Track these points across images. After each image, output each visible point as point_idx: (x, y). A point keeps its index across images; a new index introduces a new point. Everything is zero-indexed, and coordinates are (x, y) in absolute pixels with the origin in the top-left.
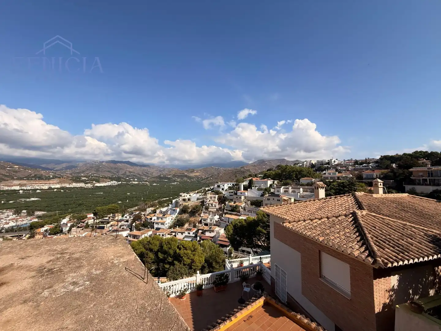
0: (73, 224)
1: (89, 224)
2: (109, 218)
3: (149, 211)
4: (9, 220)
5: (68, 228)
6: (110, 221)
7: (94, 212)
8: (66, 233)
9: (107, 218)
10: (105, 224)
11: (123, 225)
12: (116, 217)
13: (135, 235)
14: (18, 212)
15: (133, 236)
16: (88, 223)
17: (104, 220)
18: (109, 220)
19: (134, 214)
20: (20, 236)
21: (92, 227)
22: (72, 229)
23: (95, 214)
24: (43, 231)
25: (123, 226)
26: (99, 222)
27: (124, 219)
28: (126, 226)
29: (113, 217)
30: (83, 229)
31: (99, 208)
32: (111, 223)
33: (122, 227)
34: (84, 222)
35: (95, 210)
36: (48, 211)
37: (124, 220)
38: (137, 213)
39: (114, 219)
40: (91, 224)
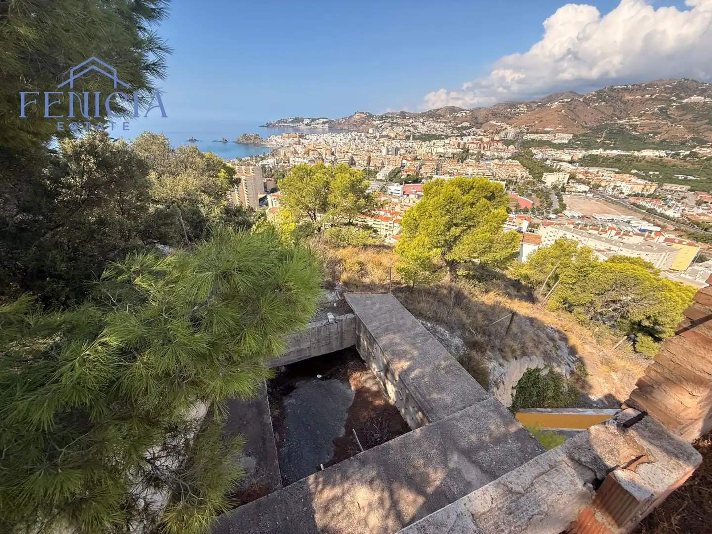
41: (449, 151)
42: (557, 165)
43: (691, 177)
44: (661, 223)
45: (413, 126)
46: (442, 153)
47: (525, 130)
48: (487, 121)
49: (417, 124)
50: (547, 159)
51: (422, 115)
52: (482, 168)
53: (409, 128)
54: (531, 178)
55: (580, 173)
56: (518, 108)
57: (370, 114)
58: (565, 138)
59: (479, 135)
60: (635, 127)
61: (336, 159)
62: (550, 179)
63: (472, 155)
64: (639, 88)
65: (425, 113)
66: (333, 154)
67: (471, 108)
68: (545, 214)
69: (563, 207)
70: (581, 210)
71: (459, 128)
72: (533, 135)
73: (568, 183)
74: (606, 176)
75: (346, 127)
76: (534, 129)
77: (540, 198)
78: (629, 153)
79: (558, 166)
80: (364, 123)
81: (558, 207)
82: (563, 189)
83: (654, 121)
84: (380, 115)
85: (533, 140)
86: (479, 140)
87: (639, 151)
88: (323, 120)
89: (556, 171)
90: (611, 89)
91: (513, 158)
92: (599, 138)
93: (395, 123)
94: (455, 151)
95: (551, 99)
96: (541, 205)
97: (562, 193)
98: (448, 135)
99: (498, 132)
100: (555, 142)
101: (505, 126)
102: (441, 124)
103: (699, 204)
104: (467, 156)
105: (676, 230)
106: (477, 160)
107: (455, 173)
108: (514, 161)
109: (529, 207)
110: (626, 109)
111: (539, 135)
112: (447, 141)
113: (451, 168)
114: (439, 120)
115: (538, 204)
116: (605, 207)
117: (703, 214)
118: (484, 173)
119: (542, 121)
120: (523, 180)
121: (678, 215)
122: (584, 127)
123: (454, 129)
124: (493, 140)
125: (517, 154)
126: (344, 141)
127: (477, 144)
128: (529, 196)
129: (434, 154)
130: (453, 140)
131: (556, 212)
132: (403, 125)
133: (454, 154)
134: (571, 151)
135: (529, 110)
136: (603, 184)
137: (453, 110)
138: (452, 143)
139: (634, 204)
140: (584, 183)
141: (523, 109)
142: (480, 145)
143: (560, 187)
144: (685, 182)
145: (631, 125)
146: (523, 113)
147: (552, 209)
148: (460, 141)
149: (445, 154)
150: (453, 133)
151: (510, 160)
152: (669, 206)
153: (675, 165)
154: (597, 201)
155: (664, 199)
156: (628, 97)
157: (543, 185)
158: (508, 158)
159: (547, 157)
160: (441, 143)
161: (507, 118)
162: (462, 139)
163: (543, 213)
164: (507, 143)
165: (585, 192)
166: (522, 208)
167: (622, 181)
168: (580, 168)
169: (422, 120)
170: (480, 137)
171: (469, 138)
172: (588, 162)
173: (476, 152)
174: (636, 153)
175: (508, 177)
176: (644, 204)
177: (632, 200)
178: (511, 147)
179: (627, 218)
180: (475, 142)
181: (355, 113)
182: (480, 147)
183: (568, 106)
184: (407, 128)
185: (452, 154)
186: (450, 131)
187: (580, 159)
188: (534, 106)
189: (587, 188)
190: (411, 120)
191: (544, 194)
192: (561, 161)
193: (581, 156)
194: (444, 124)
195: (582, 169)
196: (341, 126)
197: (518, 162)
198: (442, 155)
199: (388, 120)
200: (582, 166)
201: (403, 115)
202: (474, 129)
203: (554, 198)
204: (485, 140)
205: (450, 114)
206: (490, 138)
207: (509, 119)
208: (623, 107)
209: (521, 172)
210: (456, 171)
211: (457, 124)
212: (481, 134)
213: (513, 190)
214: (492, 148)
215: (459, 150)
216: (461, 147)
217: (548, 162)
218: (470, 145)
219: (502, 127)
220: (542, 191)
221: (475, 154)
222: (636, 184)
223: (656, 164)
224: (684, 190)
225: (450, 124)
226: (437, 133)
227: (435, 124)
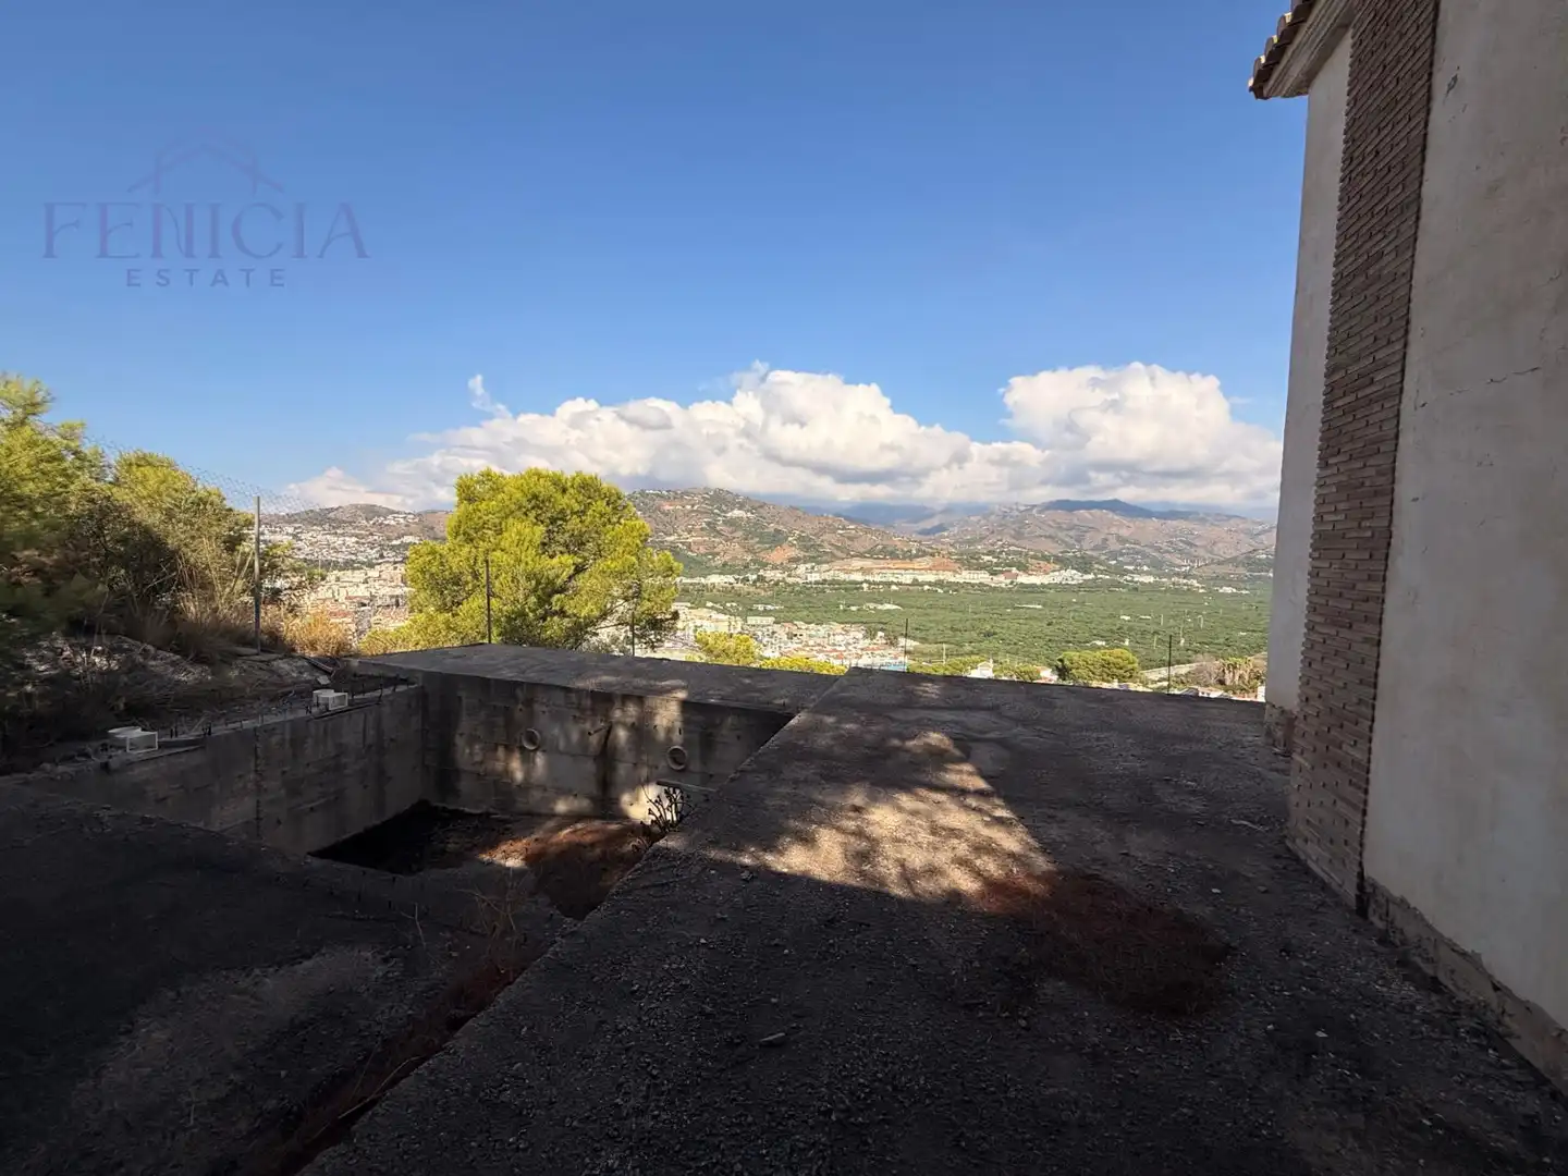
4: (862, 649)
7: (1059, 664)
14: (871, 634)
23: (1062, 672)
31: (1074, 655)
35: (1061, 660)
36: (924, 640)
43: (769, 607)
46: (364, 597)
51: (290, 519)
60: (689, 546)
64: (677, 496)
65: (296, 514)
67: (418, 510)
71: (393, 548)
78: (695, 581)
83: (707, 539)
87: (705, 577)
90: (642, 493)
94: (398, 592)
98: (370, 561)
102: (347, 539)
103: (791, 636)
110: (670, 523)
112: (373, 573)
114: (339, 531)
117: (798, 650)
123: (383, 549)
129: (342, 599)
130: (387, 570)
136: (680, 626)
137: (371, 511)
138: (385, 576)
143: (622, 638)
144: (766, 613)
145: (683, 544)
149: (372, 598)
150: (382, 556)
152: (764, 646)
153: (749, 593)
155: (756, 637)
156: (667, 507)
160: (359, 576)
167: (701, 618)
174: (703, 580)
185: (392, 597)
186: (373, 553)
194: (354, 539)
198: (366, 602)
205: (367, 520)
208: (666, 519)
211: (389, 539)
215: (406, 589)
222: (717, 621)
223: (729, 592)
224: (770, 622)
225: (371, 539)
226: (341, 558)
227: (332, 538)
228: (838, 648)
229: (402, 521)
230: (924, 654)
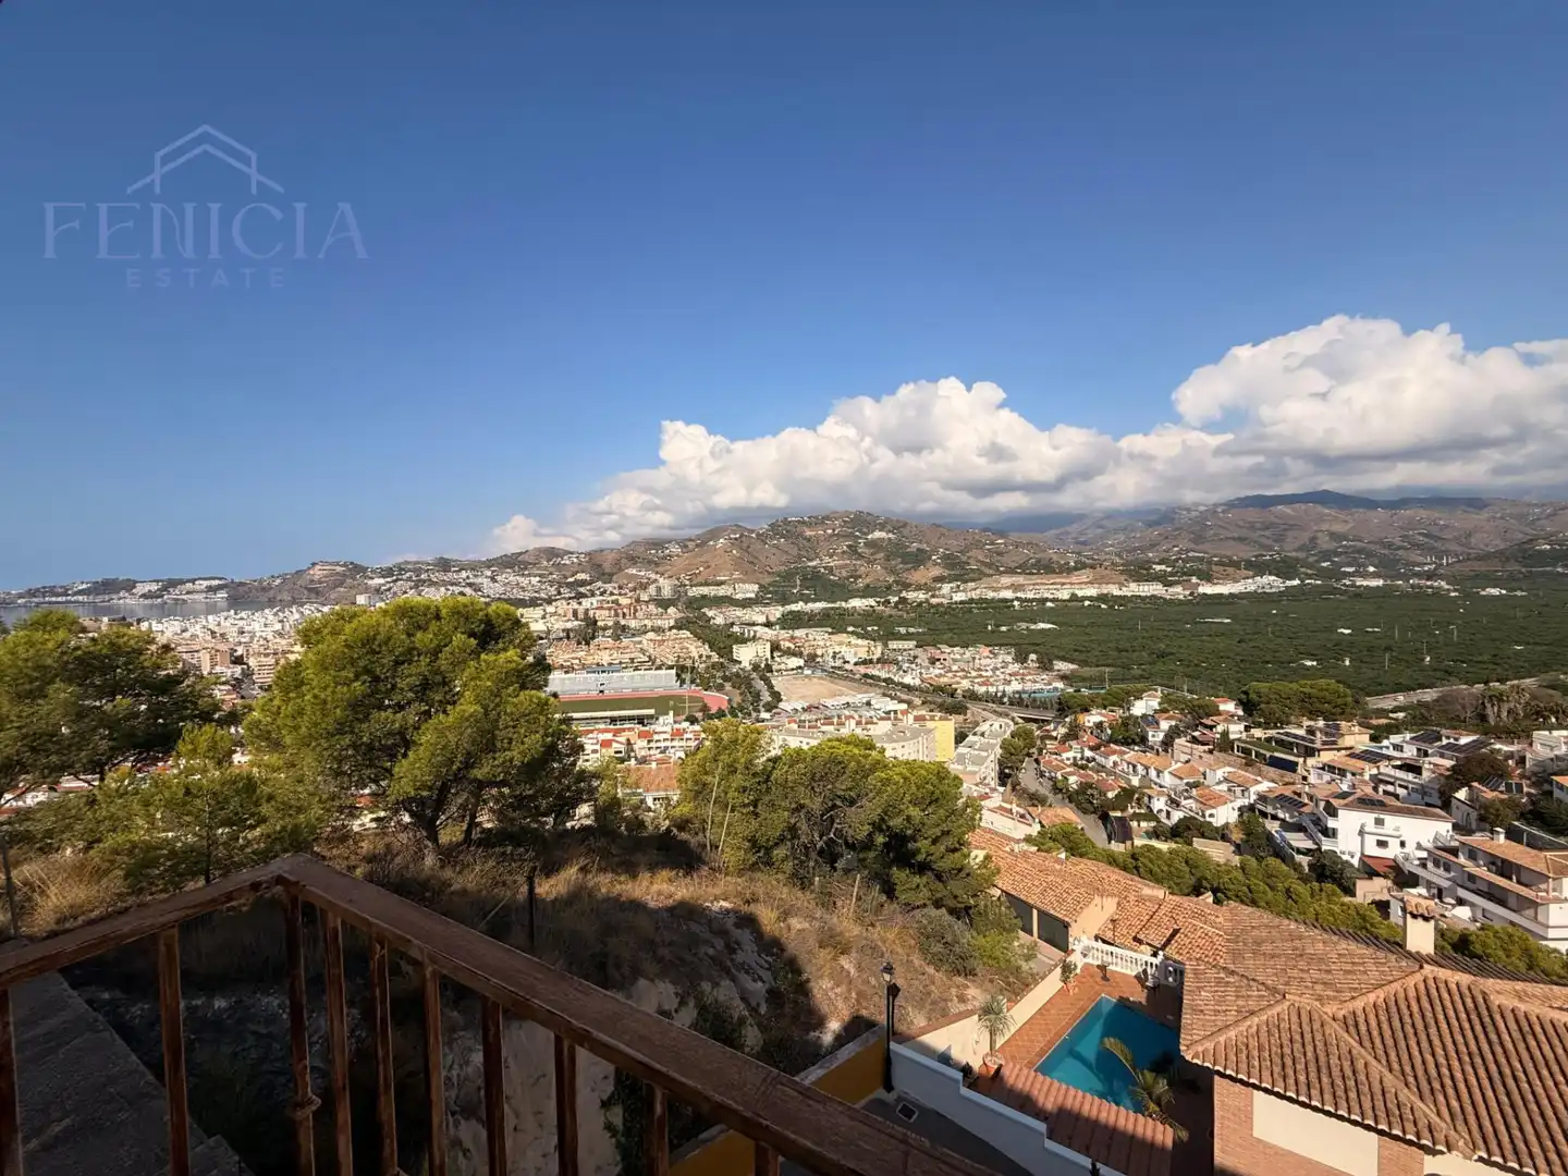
0: (1176, 726)
1: (1232, 737)
2: (1311, 731)
3: (1552, 748)
4: (1010, 675)
5: (1161, 736)
6: (1318, 745)
7: (1243, 696)
8: (1158, 750)
9: (1301, 732)
10: (1299, 756)
11: (1392, 780)
12: (1343, 735)
13: (1504, 861)
14: (1021, 658)
15: (1493, 864)
16: (1225, 734)
17: (1287, 734)
18: (1313, 742)
19: (1445, 742)
20: (1043, 721)
21: (1247, 752)
22: (1177, 741)
23: (1249, 706)
24: (1091, 724)
25: (1392, 784)
26: (1269, 740)
27: (1384, 751)
28: (1406, 788)
29: (1326, 734)
30: (1211, 752)
31: (1263, 687)
32: (1327, 757)
33: (1382, 788)
34: (1211, 728)
35: (1246, 693)
36: (1083, 663)
37: (1389, 758)
38: (1464, 741)
39: (1334, 743)
40: (1239, 740)
41: (556, 626)
42: (749, 632)
43: (912, 630)
44: (904, 697)
45: (470, 585)
46: (543, 631)
47: (687, 583)
48: (621, 570)
49: (479, 580)
50: (733, 624)
51: (489, 564)
52: (628, 651)
53: (462, 589)
54: (715, 658)
55: (784, 640)
56: (667, 548)
57: (356, 566)
58: (749, 590)
59: (612, 594)
60: (831, 570)
61: (248, 674)
62: (745, 655)
63: (605, 628)
64: (819, 521)
65: (494, 559)
66: (238, 661)
67: (588, 550)
68: (754, 714)
69: (777, 697)
70: (803, 697)
71: (569, 585)
72: (701, 588)
73: (773, 657)
74: (818, 639)
75: (286, 597)
76: (700, 579)
77: (739, 688)
78: (837, 605)
79: (752, 633)
80: (341, 584)
81: (770, 699)
82: (769, 668)
83: (848, 562)
84: (384, 566)
85: (704, 597)
86: (613, 602)
87: (846, 601)
88: (205, 583)
89: (750, 640)
90: (785, 521)
91: (679, 626)
92: (795, 587)
93: (425, 581)
94: (569, 625)
95: (714, 534)
96: (743, 701)
97: (768, 674)
98: (550, 597)
99: (644, 587)
100: (737, 597)
101: (653, 576)
102: (532, 578)
103: (933, 661)
104: (594, 632)
105: (924, 703)
106: (617, 638)
107: (576, 667)
108: (681, 632)
109: (725, 706)
110: (812, 548)
111: (711, 588)
112: (550, 609)
113: (567, 656)
114: (526, 572)
115: (737, 699)
116: (834, 687)
117: (940, 676)
118: (632, 660)
119: (709, 567)
120: (705, 662)
121: (917, 682)
122: (769, 573)
123: (560, 587)
124: (638, 600)
125: (684, 621)
126: (278, 626)
127: (610, 609)
128: (720, 688)
130: (562, 606)
131: (769, 707)
132: (444, 583)
133: (567, 631)
134: (763, 609)
135: (684, 550)
136: (819, 652)
137: (552, 553)
138: (560, 611)
139: (866, 676)
140: (794, 655)
141: (675, 549)
142: (616, 610)
143: (763, 666)
144: (907, 637)
145: (825, 568)
146: (677, 556)
147: (762, 703)
148: (576, 606)
149: (548, 632)
150: (559, 593)
151: (674, 631)
152: (904, 672)
153: (891, 616)
154: (820, 678)
155: (896, 662)
156: (808, 533)
157: (737, 666)
158: (671, 629)
159: (731, 620)
160: (539, 612)
161: (652, 564)
162: (580, 603)
163: (750, 715)
164: (664, 604)
165: (800, 667)
166: (713, 711)
167: (841, 644)
168: (783, 632)
169: (489, 573)
170: (614, 597)
171: (594, 600)
172: (793, 621)
173: (610, 624)
174: (843, 604)
175: (677, 661)
176: (875, 672)
177: (862, 669)
178: (671, 610)
179: (864, 698)
180: (605, 606)
181: (314, 564)
182: (617, 615)
183: (737, 543)
184: (457, 589)
185: (563, 630)
187: (779, 619)
188: (691, 545)
189: (801, 662)
190: (464, 574)
191: (742, 681)
192: (754, 624)
193: (778, 615)
194: (538, 579)
195: (784, 634)
196: (272, 593)
197: (688, 633)
198: (544, 636)
199: (408, 575)
200: (784, 628)
201: (444, 565)
202: (599, 584)
203: (760, 685)
204: (624, 601)
205: (548, 561)
206: (630, 598)
207: (657, 564)
208: (808, 545)
209: (697, 650)
210: (577, 661)
211: (565, 578)
212: (616, 592)
213: (693, 682)
214: (640, 614)
215: (576, 623)
216: (581, 616)
217: (736, 629)
218: (597, 611)
219: (649, 579)
220: (737, 675)
221: (610, 628)
223: (869, 616)
224: (911, 646)
225: (550, 578)
226: (527, 596)
227: (520, 579)
228: (984, 674)
229: (575, 560)
230: (1084, 679)
